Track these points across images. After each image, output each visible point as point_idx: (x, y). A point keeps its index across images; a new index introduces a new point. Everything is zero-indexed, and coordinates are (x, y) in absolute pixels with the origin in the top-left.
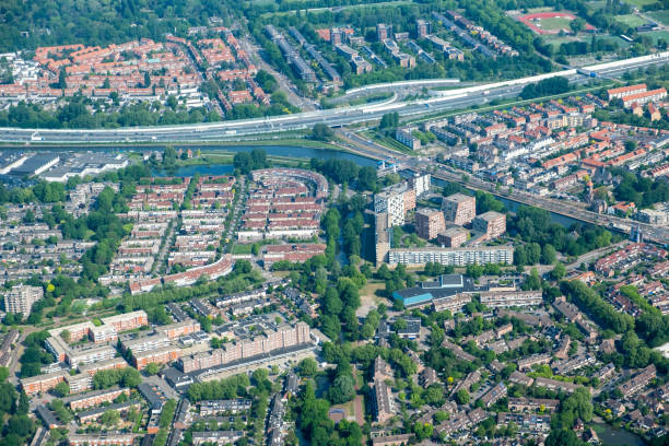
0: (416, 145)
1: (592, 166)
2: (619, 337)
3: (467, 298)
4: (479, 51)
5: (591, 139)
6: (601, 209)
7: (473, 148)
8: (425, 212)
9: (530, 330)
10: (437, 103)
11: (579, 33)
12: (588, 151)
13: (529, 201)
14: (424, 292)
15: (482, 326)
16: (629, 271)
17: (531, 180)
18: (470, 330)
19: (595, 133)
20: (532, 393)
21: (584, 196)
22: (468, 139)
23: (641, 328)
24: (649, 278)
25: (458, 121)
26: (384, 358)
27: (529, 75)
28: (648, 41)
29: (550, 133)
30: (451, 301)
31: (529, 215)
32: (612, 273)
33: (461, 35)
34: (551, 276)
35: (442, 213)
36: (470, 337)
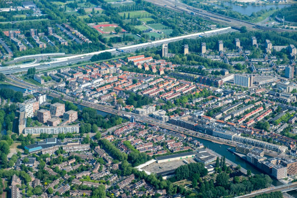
0: (42, 82)
1: (117, 90)
2: (120, 163)
3: (57, 148)
4: (75, 41)
5: (118, 78)
6: (119, 108)
7: (67, 83)
8: (42, 111)
9: (83, 161)
10: (53, 64)
11: (119, 33)
12: (117, 84)
13: (89, 106)
14: (39, 146)
15: (62, 160)
16: (128, 135)
17: (91, 96)
18: (56, 162)
19: (120, 76)
20: (81, 188)
21: (113, 103)
22: (66, 79)
23: (130, 159)
24: (137, 137)
25: (62, 71)
26: (17, 175)
27: (95, 51)
28: (147, 37)
29: (101, 76)
30: (49, 149)
31: (87, 112)
32: (121, 136)
33: (68, 34)
34: (95, 138)
35: (49, 111)
36: (57, 165)
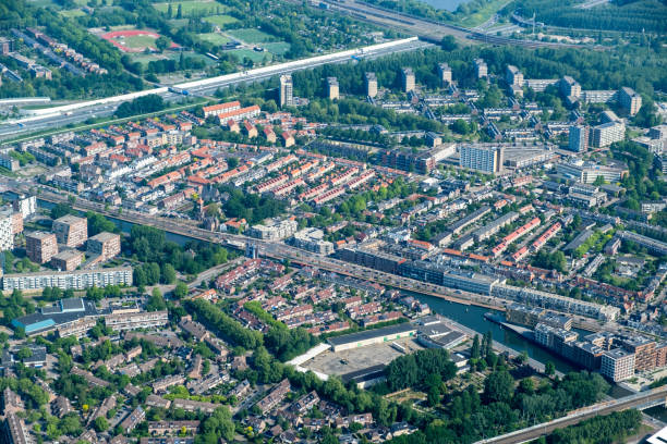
0: (15, 166)
1: (197, 183)
2: (250, 353)
3: (91, 322)
4: (66, 68)
5: (192, 156)
6: (213, 226)
7: (74, 168)
8: (37, 235)
9: (159, 351)
10: (29, 123)
11: (165, 51)
12: (192, 169)
13: (140, 221)
14: (45, 318)
15: (111, 349)
16: (250, 287)
17: (139, 199)
18: (98, 355)
19: (196, 150)
20: (171, 416)
21: (194, 214)
22: (69, 159)
23: (270, 342)
24: (270, 293)
25: (55, 141)
26: (12, 390)
27: (120, 93)
28: (234, 59)
29: (151, 151)
30: (76, 325)
31: (145, 235)
32: (233, 290)
33: (45, 52)
34: (173, 295)
35: (54, 236)
36: (100, 362)
